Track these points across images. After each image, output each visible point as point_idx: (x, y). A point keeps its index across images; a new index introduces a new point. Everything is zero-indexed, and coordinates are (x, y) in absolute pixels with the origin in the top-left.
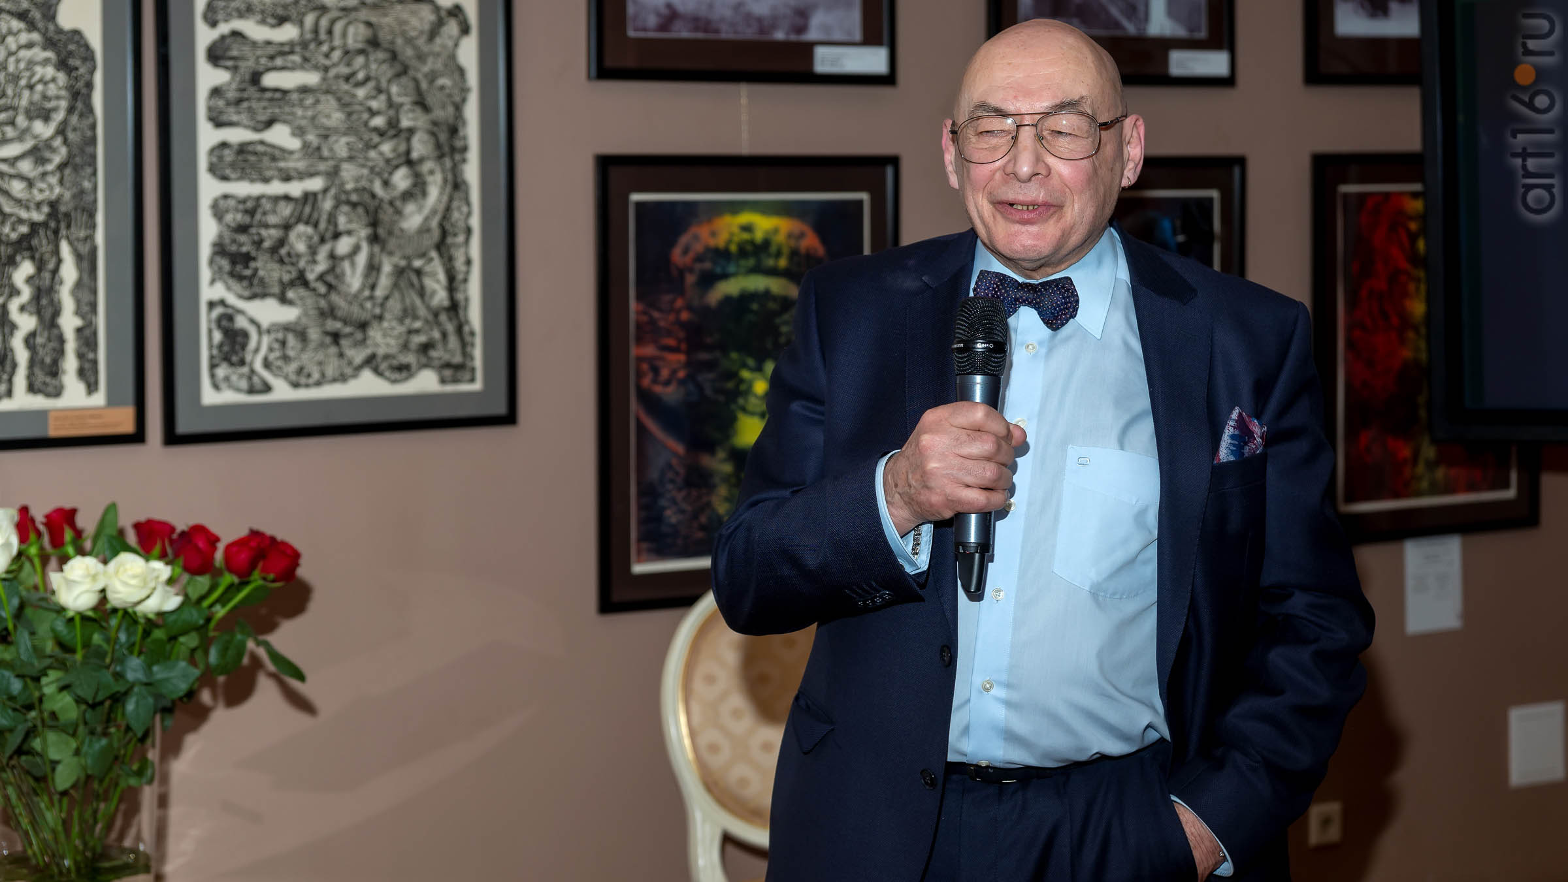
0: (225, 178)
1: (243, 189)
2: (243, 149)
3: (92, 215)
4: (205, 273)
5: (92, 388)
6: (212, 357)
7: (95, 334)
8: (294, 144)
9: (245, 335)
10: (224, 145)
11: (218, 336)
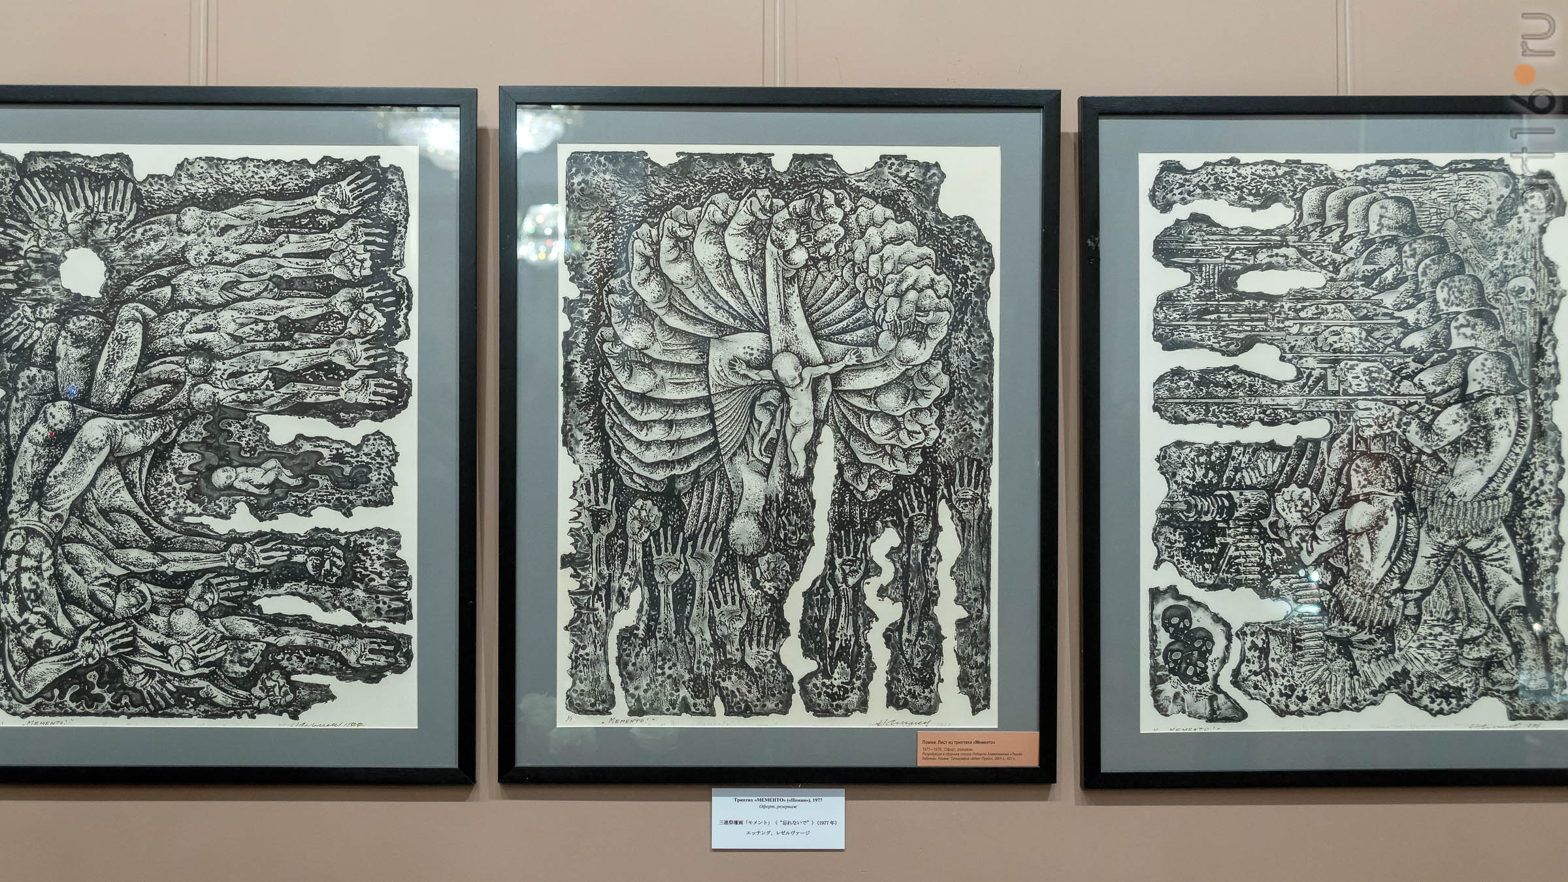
0: (1178, 420)
1: (1205, 434)
2: (1205, 378)
3: (983, 468)
4: (1148, 551)
5: (978, 703)
6: (1155, 667)
7: (986, 630)
8: (1287, 372)
9: (1208, 638)
10: (1178, 372)
11: (1164, 638)
